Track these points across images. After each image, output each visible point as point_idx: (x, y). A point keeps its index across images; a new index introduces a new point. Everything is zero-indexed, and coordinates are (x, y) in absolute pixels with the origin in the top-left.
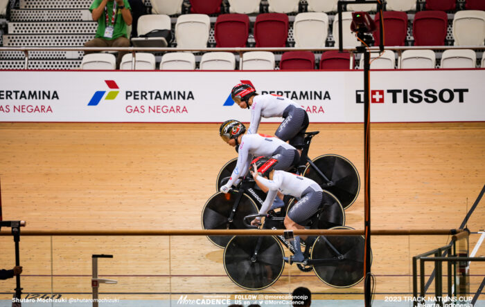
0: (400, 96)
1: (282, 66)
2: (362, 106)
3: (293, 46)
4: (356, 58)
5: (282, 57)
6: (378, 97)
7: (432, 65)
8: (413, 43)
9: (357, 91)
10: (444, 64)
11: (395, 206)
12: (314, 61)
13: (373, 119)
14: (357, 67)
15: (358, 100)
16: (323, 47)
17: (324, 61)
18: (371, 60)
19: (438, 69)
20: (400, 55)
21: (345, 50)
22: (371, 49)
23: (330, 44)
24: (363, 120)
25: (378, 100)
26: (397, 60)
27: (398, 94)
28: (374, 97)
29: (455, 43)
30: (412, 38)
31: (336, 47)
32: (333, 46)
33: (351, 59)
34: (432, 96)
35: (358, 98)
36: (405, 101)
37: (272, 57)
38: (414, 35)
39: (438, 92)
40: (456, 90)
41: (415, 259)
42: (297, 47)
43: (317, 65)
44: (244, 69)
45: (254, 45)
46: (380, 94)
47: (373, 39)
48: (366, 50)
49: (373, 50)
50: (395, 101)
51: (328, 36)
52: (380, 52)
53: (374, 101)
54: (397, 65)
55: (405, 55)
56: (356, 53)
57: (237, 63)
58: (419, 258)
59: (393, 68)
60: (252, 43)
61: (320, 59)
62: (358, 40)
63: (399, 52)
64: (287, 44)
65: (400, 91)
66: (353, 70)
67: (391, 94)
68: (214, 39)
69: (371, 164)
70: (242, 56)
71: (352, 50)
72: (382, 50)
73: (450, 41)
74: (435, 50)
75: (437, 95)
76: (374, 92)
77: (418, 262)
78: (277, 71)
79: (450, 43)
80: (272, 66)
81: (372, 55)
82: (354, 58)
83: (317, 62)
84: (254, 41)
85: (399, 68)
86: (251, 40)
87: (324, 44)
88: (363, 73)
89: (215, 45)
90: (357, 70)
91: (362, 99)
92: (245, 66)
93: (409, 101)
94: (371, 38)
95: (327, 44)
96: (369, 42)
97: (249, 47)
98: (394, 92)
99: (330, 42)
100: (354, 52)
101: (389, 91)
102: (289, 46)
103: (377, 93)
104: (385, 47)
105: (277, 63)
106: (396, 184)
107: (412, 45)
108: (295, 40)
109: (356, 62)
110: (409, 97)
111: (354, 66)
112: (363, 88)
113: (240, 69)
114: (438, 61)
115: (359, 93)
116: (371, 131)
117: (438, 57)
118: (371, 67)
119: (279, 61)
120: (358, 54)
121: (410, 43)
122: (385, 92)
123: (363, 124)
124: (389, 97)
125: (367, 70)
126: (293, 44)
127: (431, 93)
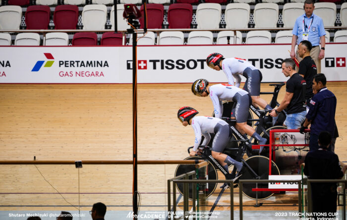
0: (158, 65)
1: (74, 43)
2: (131, 71)
3: (82, 29)
4: (127, 37)
5: (74, 36)
6: (142, 65)
7: (182, 42)
8: (168, 27)
9: (128, 61)
10: (190, 42)
11: (155, 143)
12: (97, 39)
13: (139, 81)
14: (127, 43)
15: (128, 67)
16: (103, 29)
17: (104, 39)
18: (137, 39)
19: (186, 45)
20: (158, 35)
21: (119, 31)
22: (137, 31)
23: (109, 27)
24: (132, 82)
25: (142, 67)
26: (156, 39)
27: (157, 63)
28: (140, 65)
29: (198, 27)
30: (167, 23)
31: (113, 29)
32: (110, 28)
33: (124, 38)
34: (181, 65)
35: (128, 65)
36: (162, 68)
37: (66, 37)
38: (169, 21)
39: (186, 61)
40: (198, 60)
41: (169, 181)
42: (84, 29)
43: (99, 42)
44: (46, 45)
45: (54, 28)
46: (144, 63)
47: (139, 24)
48: (134, 31)
49: (139, 32)
50: (155, 68)
51: (107, 22)
52: (144, 33)
53: (140, 68)
54: (156, 42)
55: (162, 35)
56: (127, 33)
57: (42, 41)
58: (172, 180)
59: (154, 44)
60: (52, 26)
61: (101, 38)
62: (128, 24)
63: (158, 33)
64: (77, 27)
65: (158, 61)
66: (125, 46)
67: (152, 63)
68: (25, 23)
69: (138, 113)
70: (45, 36)
71: (124, 32)
72: (146, 31)
73: (194, 25)
74: (184, 32)
75: (185, 64)
76: (140, 62)
77: (172, 183)
78: (70, 46)
79: (194, 26)
80: (66, 43)
81: (139, 35)
82: (125, 37)
83: (99, 40)
84: (53, 25)
85: (158, 44)
86: (52, 24)
87: (104, 27)
88: (132, 48)
89: (26, 28)
90: (128, 46)
91: (131, 67)
92: (47, 43)
93: (165, 67)
94: (138, 23)
95: (106, 27)
96: (136, 25)
97: (50, 29)
98: (154, 62)
99: (108, 26)
100: (126, 33)
101: (150, 61)
102: (79, 29)
103: (142, 62)
104: (148, 30)
105: (70, 41)
106: (156, 127)
107: (167, 28)
108: (83, 25)
109: (127, 40)
110: (165, 65)
111: (126, 43)
112: (132, 59)
113: (44, 45)
114: (186, 40)
115: (129, 62)
116: (138, 90)
117: (186, 37)
118: (138, 44)
119: (71, 40)
120: (128, 35)
121: (166, 27)
122: (148, 62)
123: (132, 85)
124: (150, 65)
125: (135, 46)
126: (82, 27)
127: (180, 62)
